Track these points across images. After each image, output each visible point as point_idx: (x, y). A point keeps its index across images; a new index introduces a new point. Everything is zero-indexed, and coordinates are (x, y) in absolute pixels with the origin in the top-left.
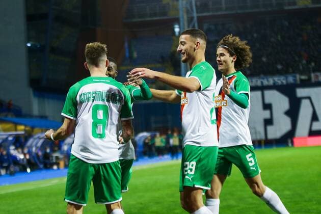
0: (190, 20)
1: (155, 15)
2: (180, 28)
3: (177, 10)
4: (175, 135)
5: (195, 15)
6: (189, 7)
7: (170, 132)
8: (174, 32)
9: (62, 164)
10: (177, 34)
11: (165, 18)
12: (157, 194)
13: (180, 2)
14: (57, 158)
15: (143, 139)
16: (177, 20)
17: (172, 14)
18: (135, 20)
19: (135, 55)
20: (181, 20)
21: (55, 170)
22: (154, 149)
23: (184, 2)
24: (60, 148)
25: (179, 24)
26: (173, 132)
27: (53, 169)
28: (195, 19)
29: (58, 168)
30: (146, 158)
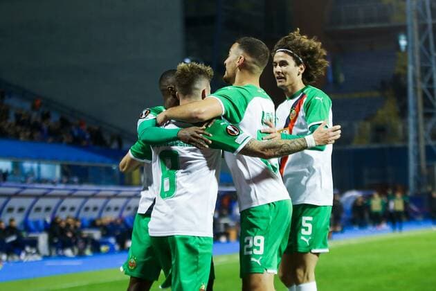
0: (423, 28)
1: (372, 20)
2: (407, 40)
3: (404, 13)
4: (399, 195)
5: (430, 21)
6: (420, 9)
7: (390, 192)
8: (398, 46)
9: (233, 234)
10: (403, 48)
11: (386, 25)
12: (371, 281)
13: (408, 3)
14: (226, 225)
15: (351, 201)
16: (403, 29)
17: (396, 20)
18: (342, 27)
19: (342, 78)
20: (409, 28)
21: (223, 243)
22: (367, 215)
23: (414, 3)
24: (230, 211)
25: (406, 34)
26: (395, 191)
27: (220, 242)
28: (430, 27)
29: (228, 241)
30: (356, 228)
